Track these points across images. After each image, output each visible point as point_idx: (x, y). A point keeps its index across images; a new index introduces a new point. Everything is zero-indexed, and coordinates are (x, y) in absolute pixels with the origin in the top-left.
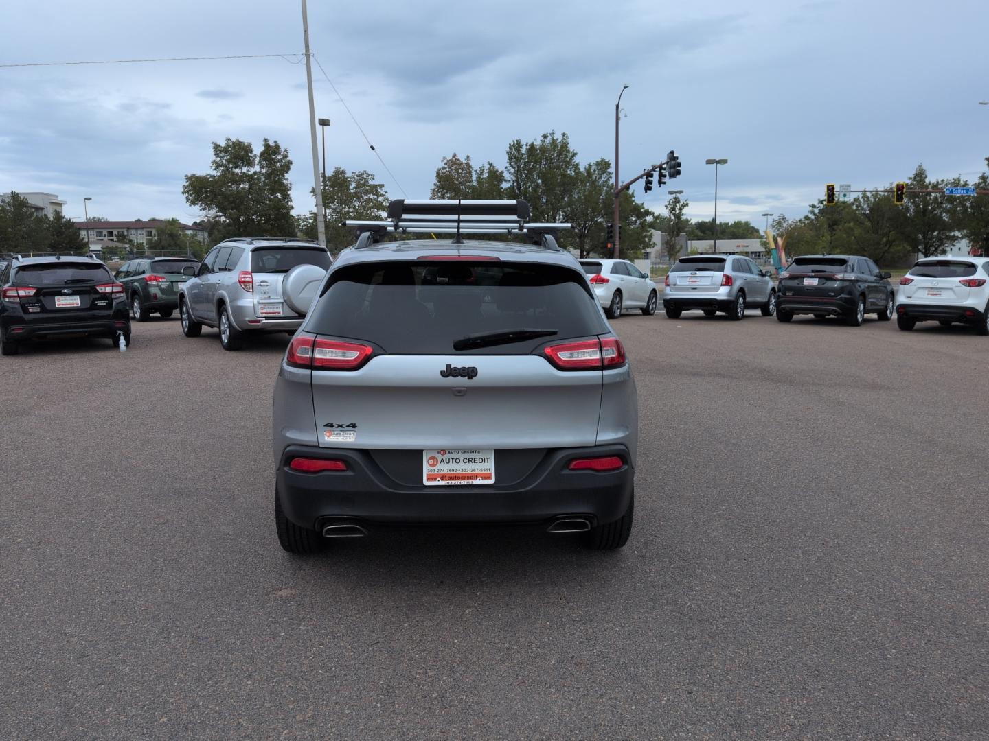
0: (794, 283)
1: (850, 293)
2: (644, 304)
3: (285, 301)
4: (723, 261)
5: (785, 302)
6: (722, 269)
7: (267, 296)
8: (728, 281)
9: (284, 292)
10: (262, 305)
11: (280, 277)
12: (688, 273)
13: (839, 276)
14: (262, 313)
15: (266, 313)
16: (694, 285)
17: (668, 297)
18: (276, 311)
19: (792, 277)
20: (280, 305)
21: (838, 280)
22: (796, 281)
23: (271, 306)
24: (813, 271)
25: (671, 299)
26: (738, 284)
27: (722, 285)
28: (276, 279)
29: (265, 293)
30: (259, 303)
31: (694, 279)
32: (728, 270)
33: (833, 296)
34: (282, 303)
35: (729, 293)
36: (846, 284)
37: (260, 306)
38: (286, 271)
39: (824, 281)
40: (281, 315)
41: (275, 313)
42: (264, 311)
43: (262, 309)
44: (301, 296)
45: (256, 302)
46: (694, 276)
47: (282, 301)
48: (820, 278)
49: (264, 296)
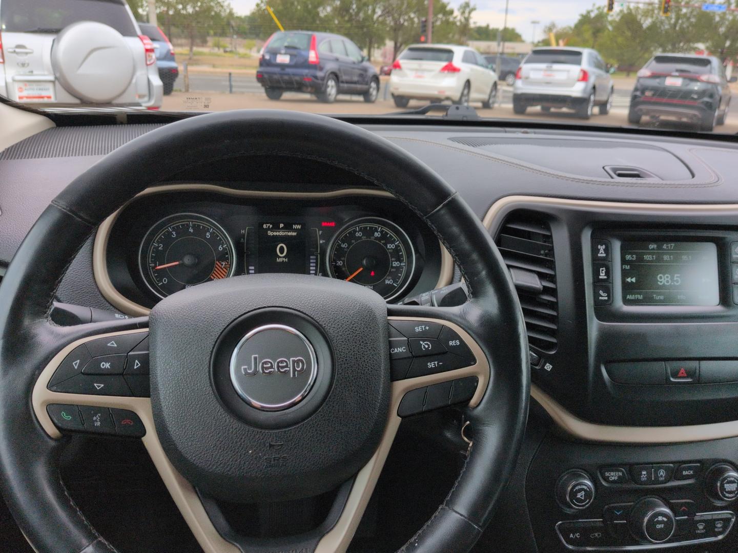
0: (655, 83)
1: (711, 96)
2: (485, 97)
3: (56, 78)
4: (579, 54)
5: (644, 103)
6: (579, 63)
7: (27, 70)
8: (585, 77)
9: (55, 65)
10: (21, 85)
11: (47, 40)
12: (543, 66)
13: (704, 78)
14: (21, 98)
15: (27, 97)
16: (548, 79)
17: (519, 92)
18: (44, 93)
19: (654, 76)
20: (51, 86)
21: (702, 81)
22: (658, 80)
23: (35, 86)
24: (677, 71)
25: (523, 94)
26: (592, 80)
27: (579, 80)
28: (40, 44)
29: (23, 65)
30: (14, 80)
31: (549, 73)
32: (585, 64)
33: (695, 99)
34: (53, 82)
35: (584, 90)
36: (710, 86)
37: (17, 86)
38: (55, 31)
39: (687, 81)
40: (53, 100)
41: (42, 97)
42: (25, 93)
43: (21, 89)
44: (81, 71)
45: (9, 80)
46: (549, 69)
47: (52, 78)
48: (685, 78)
49: (22, 70)
